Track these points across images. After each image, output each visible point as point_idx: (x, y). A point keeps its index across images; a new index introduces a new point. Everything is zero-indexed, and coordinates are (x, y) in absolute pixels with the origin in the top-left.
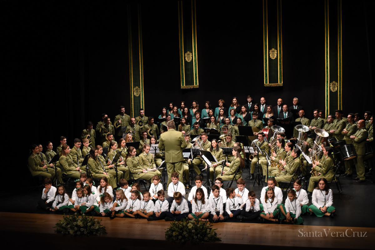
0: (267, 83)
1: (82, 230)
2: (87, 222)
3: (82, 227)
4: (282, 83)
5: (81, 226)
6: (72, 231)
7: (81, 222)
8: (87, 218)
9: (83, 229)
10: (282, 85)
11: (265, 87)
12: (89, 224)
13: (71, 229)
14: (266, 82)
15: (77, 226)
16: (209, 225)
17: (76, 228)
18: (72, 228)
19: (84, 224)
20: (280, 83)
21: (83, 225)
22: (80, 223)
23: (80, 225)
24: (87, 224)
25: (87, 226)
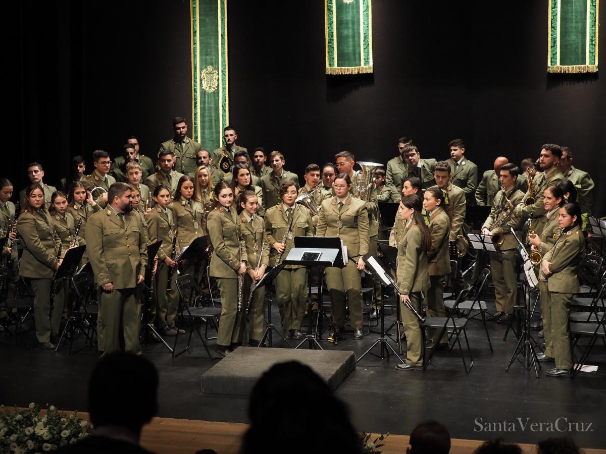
0: (556, 63)
1: (47, 447)
2: (60, 427)
3: (47, 442)
4: (597, 64)
5: (45, 438)
6: (22, 450)
7: (45, 426)
8: (60, 419)
9: (49, 445)
10: (596, 70)
11: (549, 73)
12: (65, 434)
13: (19, 446)
14: (551, 62)
15: (33, 437)
16: (374, 443)
17: (31, 444)
18: (20, 442)
19: (53, 435)
20: (591, 65)
21: (50, 436)
22: (41, 430)
23: (41, 437)
24: (59, 433)
25: (61, 437)
